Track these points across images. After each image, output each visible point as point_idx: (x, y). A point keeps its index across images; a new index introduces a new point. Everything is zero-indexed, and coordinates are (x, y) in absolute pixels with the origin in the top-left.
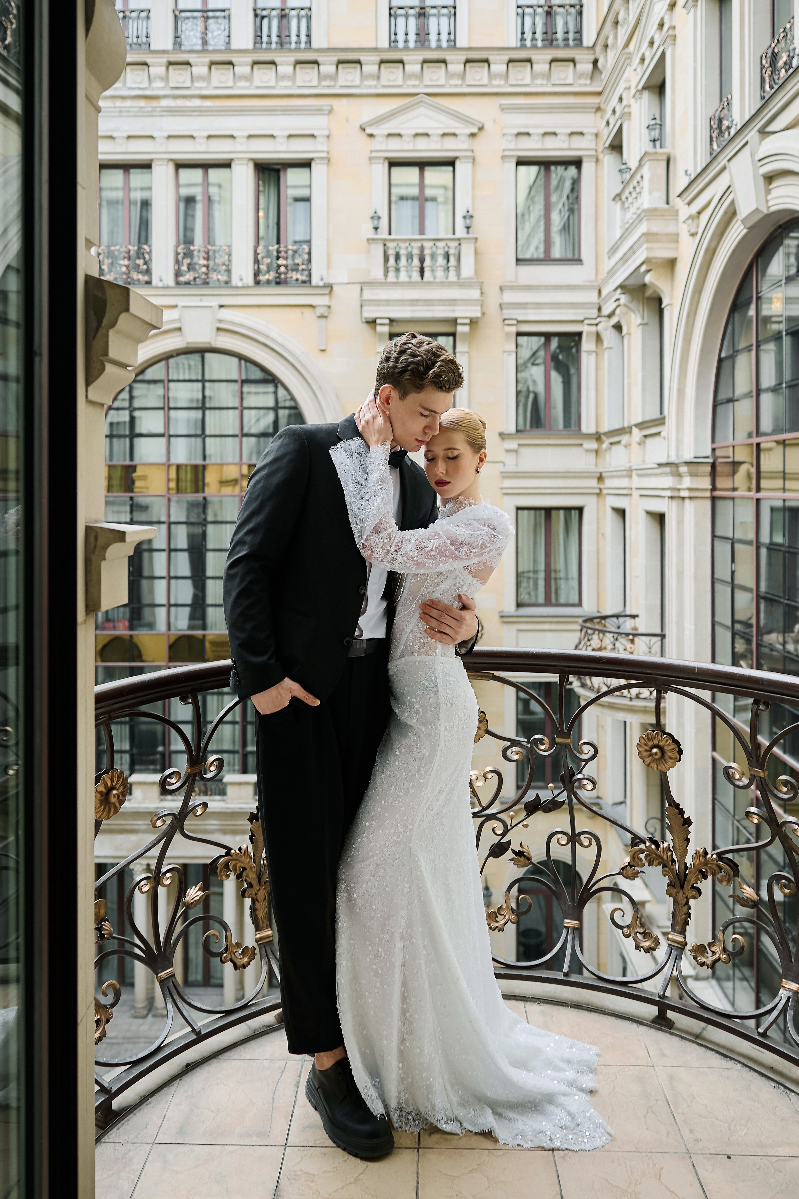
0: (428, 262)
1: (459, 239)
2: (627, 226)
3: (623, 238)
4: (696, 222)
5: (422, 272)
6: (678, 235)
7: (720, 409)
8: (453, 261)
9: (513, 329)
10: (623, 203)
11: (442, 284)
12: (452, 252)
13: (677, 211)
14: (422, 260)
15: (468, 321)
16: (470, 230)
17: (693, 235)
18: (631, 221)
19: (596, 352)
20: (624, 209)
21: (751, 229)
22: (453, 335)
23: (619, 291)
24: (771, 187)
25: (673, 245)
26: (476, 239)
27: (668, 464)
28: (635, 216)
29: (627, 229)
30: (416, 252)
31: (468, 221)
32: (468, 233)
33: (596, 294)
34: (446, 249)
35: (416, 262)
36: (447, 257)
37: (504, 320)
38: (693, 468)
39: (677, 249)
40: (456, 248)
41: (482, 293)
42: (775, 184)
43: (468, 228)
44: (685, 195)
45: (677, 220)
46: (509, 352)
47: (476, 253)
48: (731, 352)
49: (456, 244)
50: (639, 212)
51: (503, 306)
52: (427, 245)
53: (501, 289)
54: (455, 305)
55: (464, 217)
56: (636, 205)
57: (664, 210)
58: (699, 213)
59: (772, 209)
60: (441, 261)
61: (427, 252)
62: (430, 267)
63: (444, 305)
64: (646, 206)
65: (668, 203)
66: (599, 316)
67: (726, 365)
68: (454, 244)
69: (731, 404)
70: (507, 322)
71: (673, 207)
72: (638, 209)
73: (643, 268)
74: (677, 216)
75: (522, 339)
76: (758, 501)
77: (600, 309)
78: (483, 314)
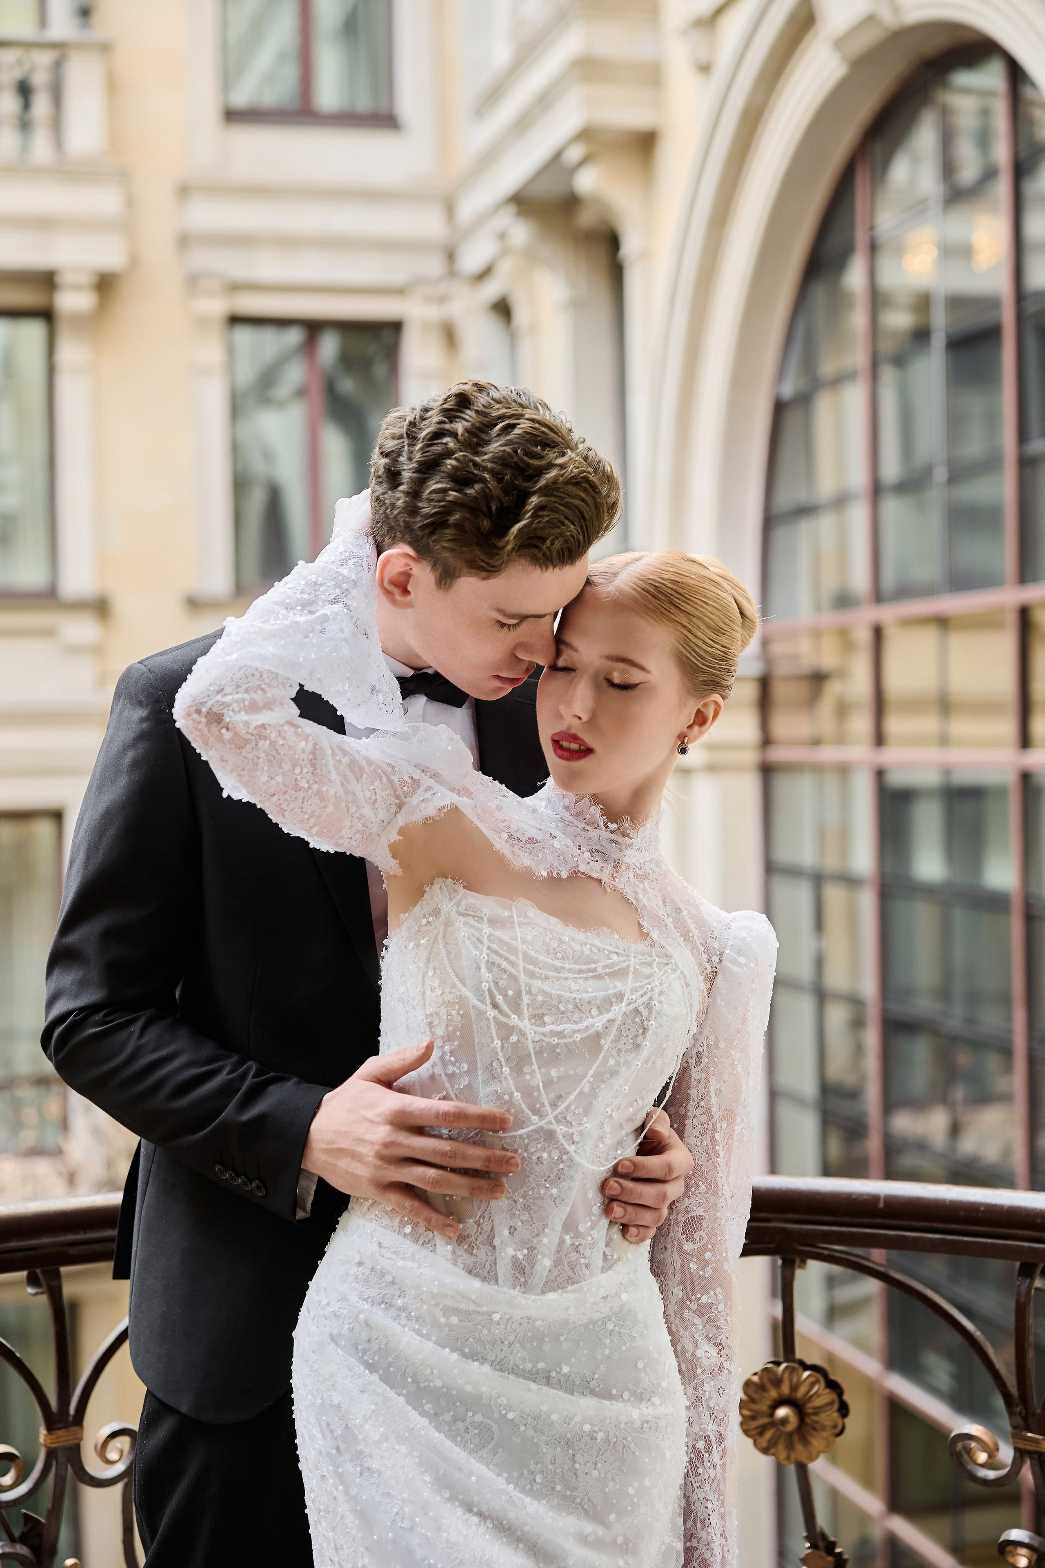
1: (59, 46)
3: (517, 67)
4: (709, 36)
6: (661, 67)
7: (780, 534)
8: (41, 106)
9: (220, 308)
12: (40, 79)
15: (90, 280)
16: (94, 19)
17: (705, 69)
21: (860, 65)
22: (47, 315)
23: (512, 209)
25: (648, 93)
26: (109, 46)
29: (530, 45)
32: (85, 27)
33: (440, 214)
34: (22, 72)
36: (25, 93)
37: (193, 279)
39: (657, 104)
40: (50, 69)
41: (130, 202)
43: (85, 12)
45: (658, 26)
46: (208, 371)
47: (111, 85)
48: (804, 385)
49: (50, 57)
51: (190, 241)
53: (183, 191)
54: (49, 232)
60: (6, 101)
66: (451, 276)
67: (793, 419)
68: (43, 59)
69: (807, 521)
70: (200, 285)
73: (575, 153)
75: (244, 336)
76: (880, 774)
77: (451, 255)
78: (134, 260)
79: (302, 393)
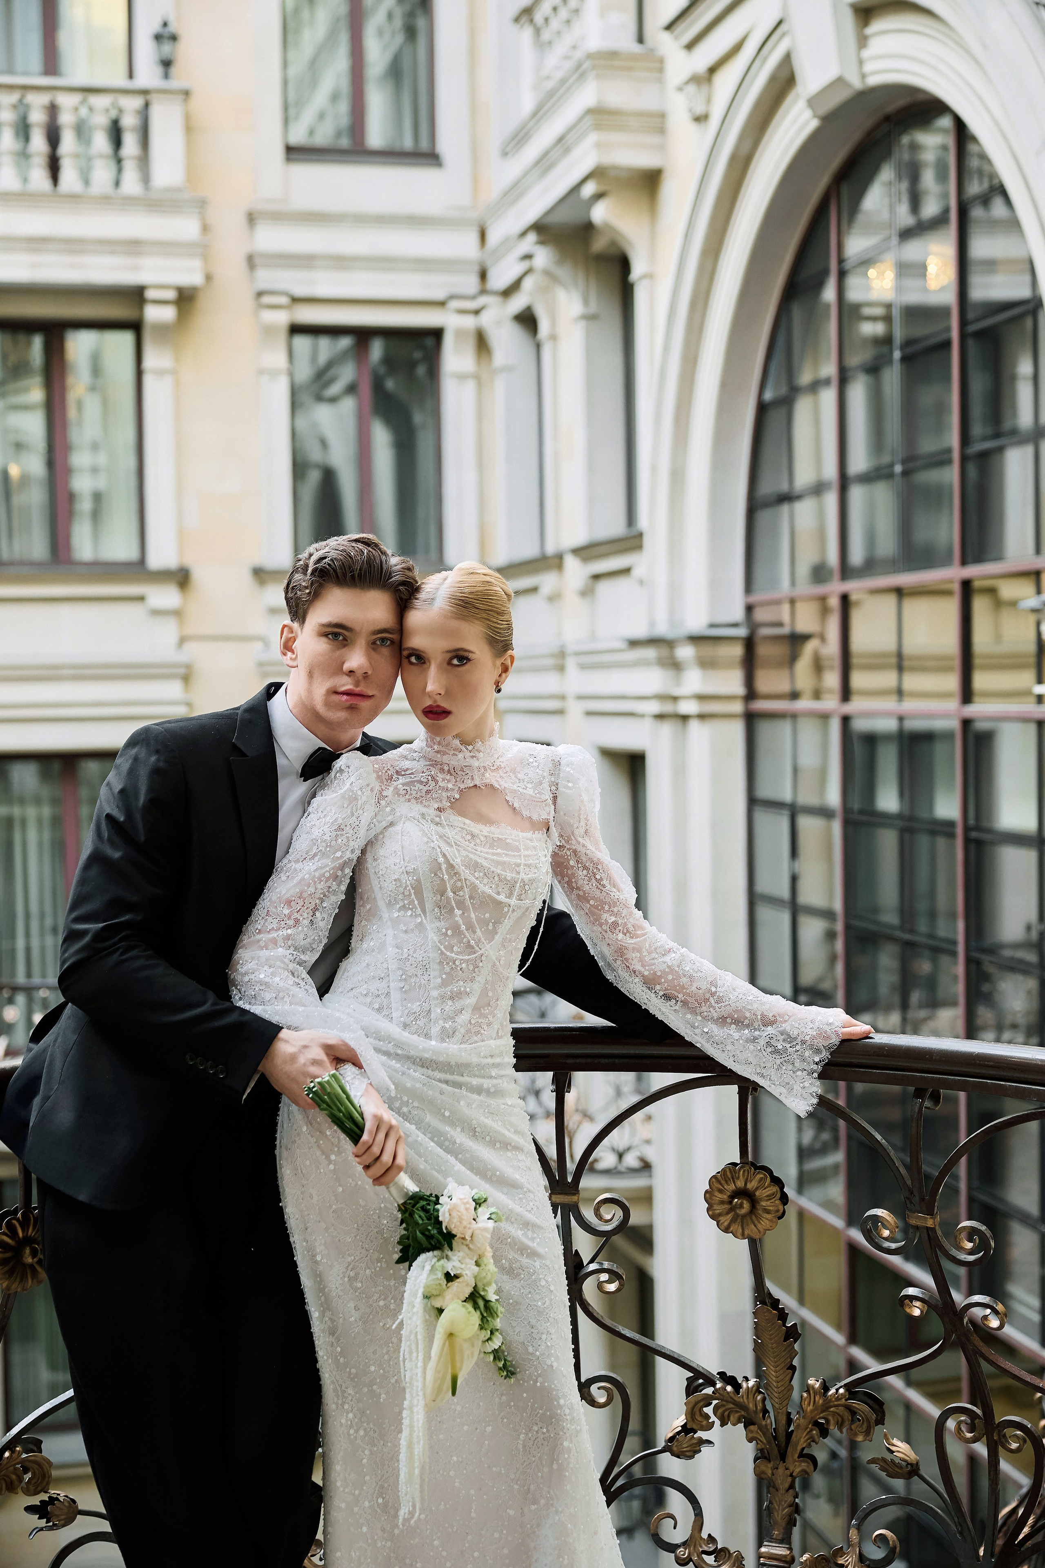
0: (68, 144)
1: (145, 92)
2: (550, 85)
3: (540, 113)
4: (705, 88)
5: (54, 167)
6: (662, 116)
7: (763, 516)
8: (131, 145)
9: (282, 318)
10: (538, 31)
11: (105, 201)
12: (129, 121)
13: (661, 61)
14: (53, 137)
15: (171, 295)
16: (174, 70)
17: (701, 119)
18: (559, 75)
19: (477, 378)
20: (542, 45)
21: (829, 120)
22: (136, 326)
23: (533, 237)
24: (869, 30)
25: (654, 139)
26: (186, 93)
27: (653, 642)
28: (568, 65)
29: (551, 94)
30: (37, 117)
31: (167, 48)
32: (166, 76)
33: (472, 238)
34: (113, 114)
35: (39, 143)
36: (116, 134)
37: (260, 294)
38: (708, 650)
39: (662, 148)
40: (138, 112)
41: (205, 228)
42: (877, 26)
43: (167, 64)
44: (680, 27)
45: (661, 81)
46: (273, 373)
47: (189, 128)
48: (783, 390)
49: (136, 103)
50: (579, 54)
51: (257, 261)
52: (66, 101)
53: (252, 219)
54: (138, 254)
55: (158, 38)
56: (568, 40)
57: (633, 57)
58: (712, 70)
59: (873, 81)
60: (101, 142)
61: (66, 119)
62: (76, 156)
63: (113, 252)
64: (594, 43)
65: (641, 39)
66: (483, 291)
67: (775, 418)
68: (132, 104)
69: (785, 508)
70: (267, 300)
71: (652, 50)
72: (574, 47)
73: (589, 189)
74: (661, 70)
75: (302, 343)
76: (846, 720)
77: (483, 275)
78: (209, 278)
79: (351, 389)
